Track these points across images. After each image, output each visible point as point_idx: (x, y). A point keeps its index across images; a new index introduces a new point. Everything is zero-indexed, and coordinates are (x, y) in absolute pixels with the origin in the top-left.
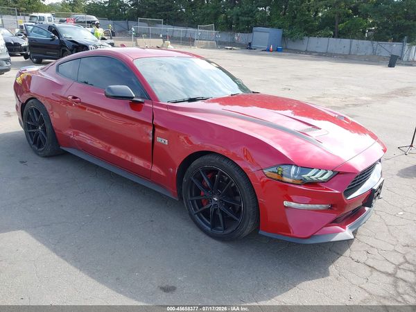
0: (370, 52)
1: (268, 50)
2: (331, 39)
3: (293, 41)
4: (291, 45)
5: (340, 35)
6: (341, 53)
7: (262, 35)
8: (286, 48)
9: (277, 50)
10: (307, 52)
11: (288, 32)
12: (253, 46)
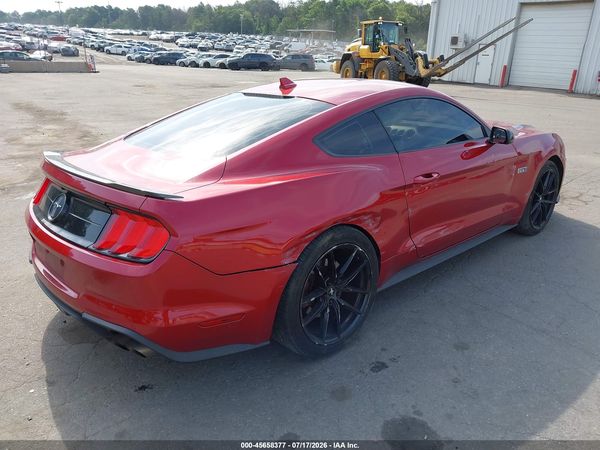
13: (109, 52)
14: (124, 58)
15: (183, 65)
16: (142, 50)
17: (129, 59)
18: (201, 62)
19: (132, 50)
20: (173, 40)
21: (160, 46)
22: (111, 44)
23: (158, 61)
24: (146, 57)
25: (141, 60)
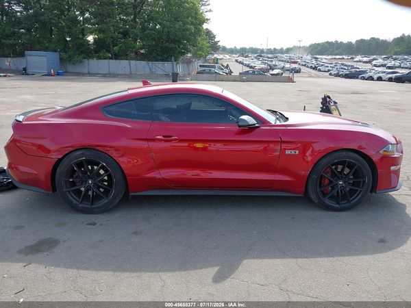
0: (148, 71)
1: (49, 75)
2: (110, 61)
3: (74, 64)
4: (71, 68)
5: (116, 56)
6: (123, 73)
7: (37, 59)
8: (66, 72)
9: (58, 74)
10: (90, 74)
11: (64, 55)
12: (29, 71)
13: (320, 70)
14: (328, 74)
15: (364, 78)
16: (342, 68)
17: (330, 74)
18: (375, 77)
19: (335, 69)
20: (370, 62)
21: (355, 66)
22: (322, 65)
23: (347, 76)
24: (341, 73)
25: (337, 75)
